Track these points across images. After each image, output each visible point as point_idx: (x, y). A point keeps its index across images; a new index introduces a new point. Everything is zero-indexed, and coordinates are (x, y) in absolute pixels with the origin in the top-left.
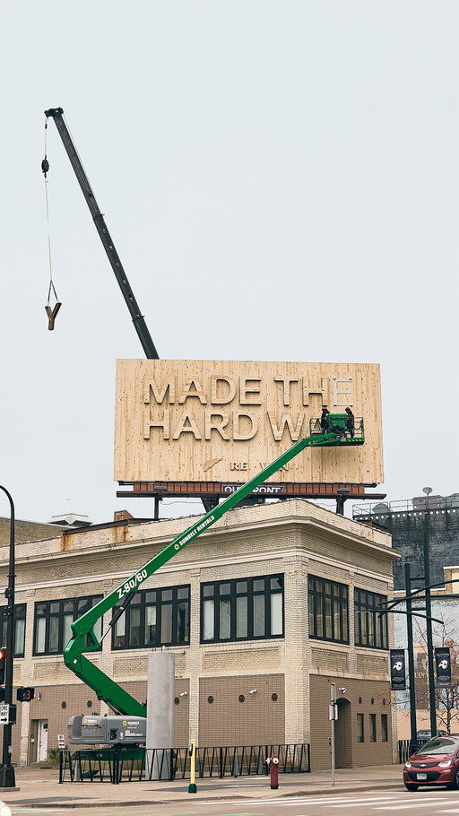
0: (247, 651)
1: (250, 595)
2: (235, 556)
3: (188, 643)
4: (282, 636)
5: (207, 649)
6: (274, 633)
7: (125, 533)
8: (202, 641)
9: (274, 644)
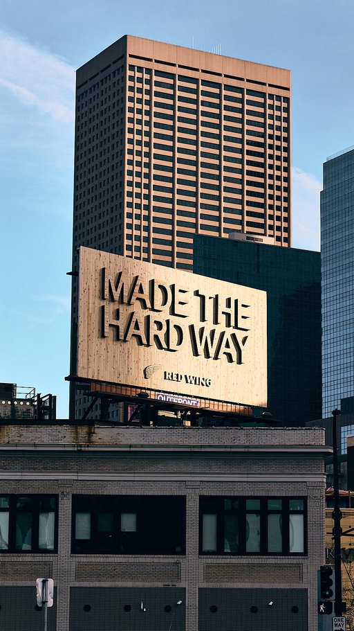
0: (260, 565)
1: (264, 513)
2: (248, 474)
3: (184, 553)
4: (305, 553)
5: (209, 561)
6: (293, 550)
7: (90, 434)
8: (202, 552)
9: (295, 561)
